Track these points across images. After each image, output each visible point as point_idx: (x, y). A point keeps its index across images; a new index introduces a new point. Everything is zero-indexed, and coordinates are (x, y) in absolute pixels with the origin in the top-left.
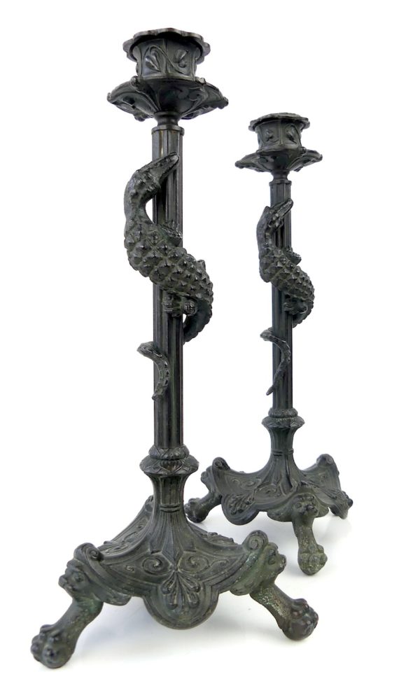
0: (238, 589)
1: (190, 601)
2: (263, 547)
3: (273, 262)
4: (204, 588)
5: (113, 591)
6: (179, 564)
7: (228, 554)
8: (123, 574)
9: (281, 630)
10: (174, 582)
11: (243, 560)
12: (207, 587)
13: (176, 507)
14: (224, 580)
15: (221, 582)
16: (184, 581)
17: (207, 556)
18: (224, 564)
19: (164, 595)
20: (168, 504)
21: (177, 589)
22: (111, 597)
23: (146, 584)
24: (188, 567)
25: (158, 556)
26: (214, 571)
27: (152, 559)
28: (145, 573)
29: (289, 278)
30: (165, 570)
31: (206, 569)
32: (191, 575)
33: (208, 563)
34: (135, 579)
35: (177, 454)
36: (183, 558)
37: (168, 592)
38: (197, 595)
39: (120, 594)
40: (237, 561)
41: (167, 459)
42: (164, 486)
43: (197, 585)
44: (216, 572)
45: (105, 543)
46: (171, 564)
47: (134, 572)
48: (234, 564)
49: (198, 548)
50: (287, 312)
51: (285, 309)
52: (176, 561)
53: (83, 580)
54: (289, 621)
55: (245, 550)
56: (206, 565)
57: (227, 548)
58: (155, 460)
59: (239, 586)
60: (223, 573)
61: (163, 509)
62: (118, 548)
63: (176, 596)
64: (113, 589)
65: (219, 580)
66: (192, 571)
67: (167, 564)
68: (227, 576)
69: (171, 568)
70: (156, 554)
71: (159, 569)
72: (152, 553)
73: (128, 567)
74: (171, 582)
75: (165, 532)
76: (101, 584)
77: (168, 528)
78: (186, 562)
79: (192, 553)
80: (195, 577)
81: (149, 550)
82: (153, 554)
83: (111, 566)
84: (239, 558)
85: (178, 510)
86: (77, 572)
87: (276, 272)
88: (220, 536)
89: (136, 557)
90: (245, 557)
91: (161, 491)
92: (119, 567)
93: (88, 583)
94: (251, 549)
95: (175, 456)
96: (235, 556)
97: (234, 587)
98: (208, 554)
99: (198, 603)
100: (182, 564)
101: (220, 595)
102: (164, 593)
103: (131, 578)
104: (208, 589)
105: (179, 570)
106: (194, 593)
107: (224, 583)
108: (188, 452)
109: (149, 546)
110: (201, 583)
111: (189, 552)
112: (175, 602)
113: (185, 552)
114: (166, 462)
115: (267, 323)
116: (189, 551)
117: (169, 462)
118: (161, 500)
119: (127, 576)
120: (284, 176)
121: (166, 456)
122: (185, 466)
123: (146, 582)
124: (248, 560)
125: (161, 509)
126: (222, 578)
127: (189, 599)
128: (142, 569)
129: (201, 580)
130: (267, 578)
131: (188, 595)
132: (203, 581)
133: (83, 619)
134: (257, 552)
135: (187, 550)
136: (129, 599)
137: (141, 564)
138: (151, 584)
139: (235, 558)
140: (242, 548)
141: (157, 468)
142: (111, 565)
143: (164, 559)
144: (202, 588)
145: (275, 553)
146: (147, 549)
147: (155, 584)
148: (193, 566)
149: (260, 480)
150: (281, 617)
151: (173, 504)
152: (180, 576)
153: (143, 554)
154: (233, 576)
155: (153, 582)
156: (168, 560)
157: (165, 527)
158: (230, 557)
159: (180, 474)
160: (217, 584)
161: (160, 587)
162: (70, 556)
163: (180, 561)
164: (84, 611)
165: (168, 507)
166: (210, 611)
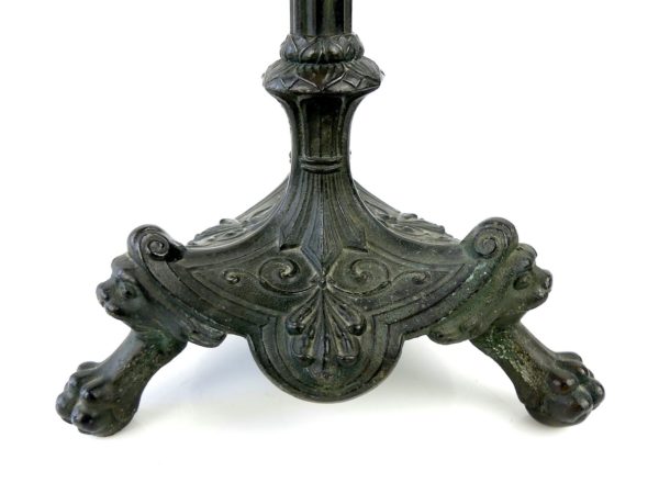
0: (443, 332)
1: (341, 353)
2: (506, 252)
4: (374, 327)
5: (193, 320)
6: (330, 274)
7: (430, 260)
8: (214, 288)
9: (523, 406)
10: (314, 311)
11: (459, 276)
12: (379, 326)
13: (332, 163)
14: (417, 314)
15: (411, 316)
16: (335, 308)
17: (389, 261)
18: (419, 282)
19: (291, 337)
20: (316, 157)
21: (317, 325)
22: (187, 331)
23: (258, 312)
24: (347, 281)
25: (293, 255)
26: (398, 293)
27: (280, 260)
28: (260, 287)
30: (301, 284)
31: (382, 287)
32: (349, 299)
33: (388, 273)
34: (237, 299)
35: (334, 50)
36: (340, 263)
37: (298, 331)
38: (356, 340)
39: (205, 326)
40: (446, 279)
41: (312, 60)
42: (309, 120)
43: (359, 320)
44: (401, 294)
45: (222, 221)
46: (315, 273)
47: (238, 285)
48: (440, 283)
49: (372, 244)
52: (326, 265)
53: (135, 296)
54: (544, 395)
55: (466, 257)
56: (384, 279)
57: (429, 248)
58: (289, 63)
59: (449, 328)
60: (415, 298)
61: (309, 167)
62: (231, 234)
63: (313, 341)
64: (192, 316)
65: (405, 312)
66: (355, 288)
67: (308, 272)
68: (423, 306)
69: (314, 281)
70: (290, 251)
71: (292, 280)
72: (283, 247)
73: (231, 274)
74: (309, 310)
75: (309, 210)
76: (169, 306)
77: (315, 203)
78: (345, 269)
79: (358, 253)
80: (358, 303)
81: (277, 243)
82: (284, 251)
83: (194, 273)
84: (452, 272)
85: (336, 170)
86: (124, 281)
88: (422, 221)
89: (251, 253)
90: (466, 271)
91: (303, 130)
92: (213, 273)
93: (145, 303)
94: (481, 255)
95: (330, 53)
96: (443, 266)
97: (438, 329)
98: (391, 258)
99: (358, 357)
100: (337, 273)
101: (407, 343)
102: (290, 332)
103: (231, 297)
104: (381, 331)
105: (329, 286)
106: (351, 337)
107: (417, 320)
108: (361, 50)
109: (278, 235)
110: (368, 316)
111: (353, 251)
112: (310, 353)
113: (346, 251)
114: (309, 67)
116: (355, 248)
117: (317, 67)
118: (303, 148)
119: (222, 293)
121: (310, 53)
122: (349, 75)
123: (257, 308)
124: (471, 277)
125: (303, 166)
126: (414, 309)
127: (339, 349)
128: (256, 278)
129: (369, 310)
130: (508, 314)
131: (338, 341)
132: (374, 312)
133: (147, 361)
134: (492, 262)
135: (350, 247)
136: (222, 338)
137: (257, 270)
138: (269, 311)
139: (442, 270)
140: (460, 250)
141: (291, 78)
142: (194, 268)
143: (302, 261)
144: (369, 328)
145: (530, 267)
146: (273, 241)
147: (276, 313)
148: (359, 280)
150: (527, 385)
151: (326, 157)
152: (327, 298)
153: (265, 249)
154: (437, 309)
155: (273, 308)
156: (310, 265)
157: (311, 200)
158: (433, 266)
159: (340, 94)
160: (401, 321)
161: (284, 318)
162: (121, 248)
163: (333, 268)
164: (147, 348)
165: (317, 163)
166: (382, 373)
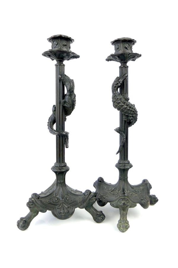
3: (117, 100)
29: (124, 107)
50: (125, 121)
51: (124, 119)
87: (118, 105)
115: (118, 125)
120: (125, 64)
149: (113, 188)
